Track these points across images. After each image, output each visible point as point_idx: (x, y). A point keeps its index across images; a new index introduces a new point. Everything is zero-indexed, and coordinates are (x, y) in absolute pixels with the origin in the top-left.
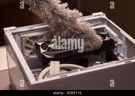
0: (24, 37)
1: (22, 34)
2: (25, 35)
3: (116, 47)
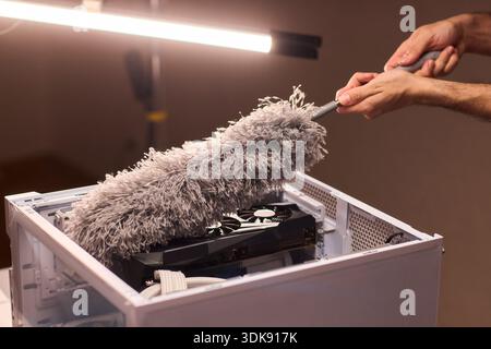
0: (66, 219)
1: (59, 211)
2: (69, 213)
3: (320, 238)
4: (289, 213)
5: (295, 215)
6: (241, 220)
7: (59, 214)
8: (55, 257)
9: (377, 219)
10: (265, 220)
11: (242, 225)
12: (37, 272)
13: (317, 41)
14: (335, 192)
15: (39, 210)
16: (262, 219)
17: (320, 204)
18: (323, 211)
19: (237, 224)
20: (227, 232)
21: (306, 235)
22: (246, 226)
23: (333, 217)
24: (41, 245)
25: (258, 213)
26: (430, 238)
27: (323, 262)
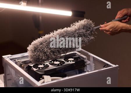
0: (19, 62)
1: (16, 60)
2: (19, 60)
3: (86, 66)
4: (78, 59)
5: (79, 60)
6: (65, 61)
7: (17, 60)
8: (15, 72)
9: (101, 61)
10: (71, 61)
11: (65, 63)
12: (11, 76)
13: (84, 13)
14: (90, 54)
15: (11, 59)
16: (70, 61)
17: (86, 57)
18: (87, 59)
19: (64, 63)
20: (61, 65)
21: (82, 65)
22: (66, 63)
23: (89, 60)
24: (12, 69)
25: (69, 59)
26: (115, 66)
27: (87, 73)
